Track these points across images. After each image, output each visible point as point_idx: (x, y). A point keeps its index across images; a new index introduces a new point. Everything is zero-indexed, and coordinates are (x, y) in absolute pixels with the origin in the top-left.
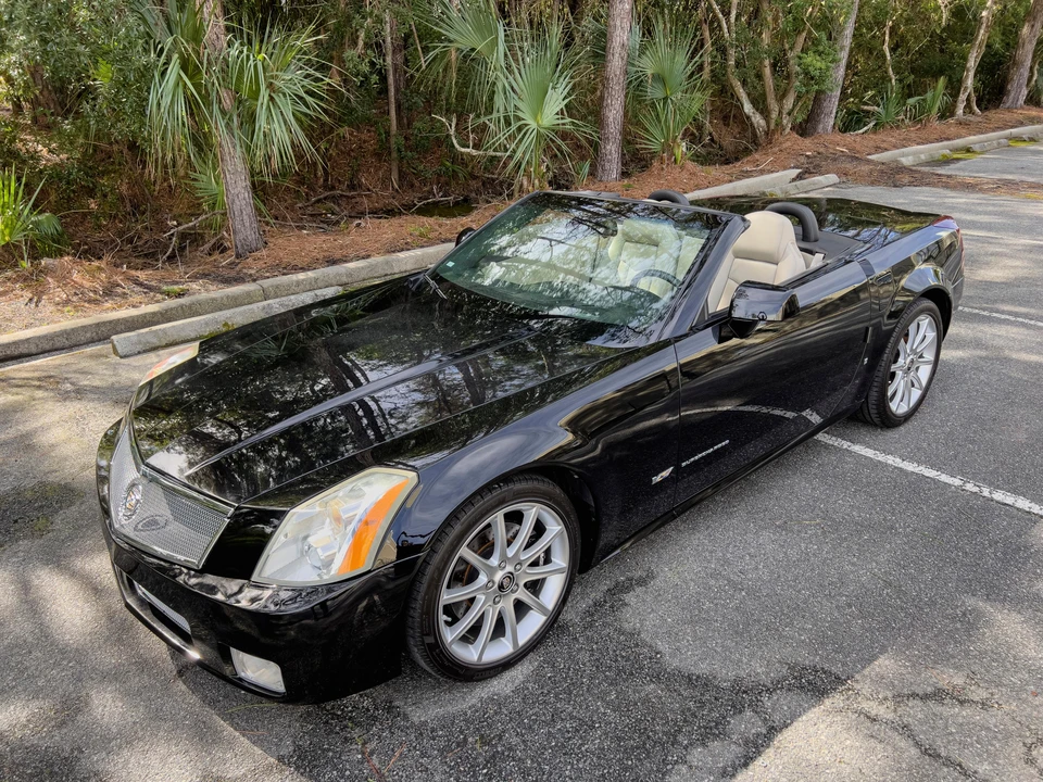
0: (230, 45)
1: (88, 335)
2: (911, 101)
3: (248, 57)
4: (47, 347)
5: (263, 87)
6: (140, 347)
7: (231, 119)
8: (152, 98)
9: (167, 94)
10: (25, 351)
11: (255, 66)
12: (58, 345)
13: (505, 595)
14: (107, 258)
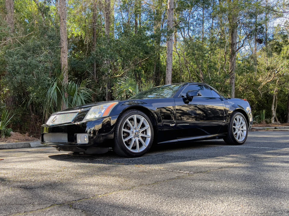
0: (69, 82)
1: (22, 146)
2: (256, 116)
3: (74, 84)
4: (11, 147)
5: (76, 91)
6: (37, 146)
7: (67, 99)
8: (49, 92)
9: (52, 92)
10: (5, 148)
11: (75, 85)
12: (14, 147)
13: (136, 137)
14: (27, 134)
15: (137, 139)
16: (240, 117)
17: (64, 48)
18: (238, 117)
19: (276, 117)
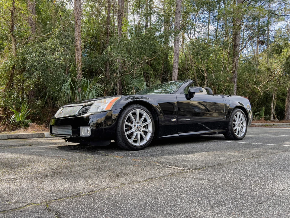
0: (82, 78)
1: (38, 136)
2: (256, 113)
3: (86, 80)
4: (27, 137)
5: (89, 87)
7: (80, 94)
8: (64, 86)
9: (66, 87)
10: (22, 137)
11: (88, 81)
12: (30, 137)
13: (138, 131)
14: (44, 125)
15: (139, 133)
16: (240, 114)
17: (78, 47)
18: (238, 114)
19: (275, 114)
